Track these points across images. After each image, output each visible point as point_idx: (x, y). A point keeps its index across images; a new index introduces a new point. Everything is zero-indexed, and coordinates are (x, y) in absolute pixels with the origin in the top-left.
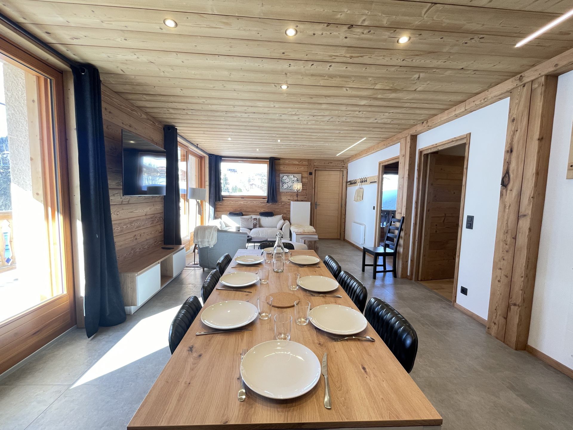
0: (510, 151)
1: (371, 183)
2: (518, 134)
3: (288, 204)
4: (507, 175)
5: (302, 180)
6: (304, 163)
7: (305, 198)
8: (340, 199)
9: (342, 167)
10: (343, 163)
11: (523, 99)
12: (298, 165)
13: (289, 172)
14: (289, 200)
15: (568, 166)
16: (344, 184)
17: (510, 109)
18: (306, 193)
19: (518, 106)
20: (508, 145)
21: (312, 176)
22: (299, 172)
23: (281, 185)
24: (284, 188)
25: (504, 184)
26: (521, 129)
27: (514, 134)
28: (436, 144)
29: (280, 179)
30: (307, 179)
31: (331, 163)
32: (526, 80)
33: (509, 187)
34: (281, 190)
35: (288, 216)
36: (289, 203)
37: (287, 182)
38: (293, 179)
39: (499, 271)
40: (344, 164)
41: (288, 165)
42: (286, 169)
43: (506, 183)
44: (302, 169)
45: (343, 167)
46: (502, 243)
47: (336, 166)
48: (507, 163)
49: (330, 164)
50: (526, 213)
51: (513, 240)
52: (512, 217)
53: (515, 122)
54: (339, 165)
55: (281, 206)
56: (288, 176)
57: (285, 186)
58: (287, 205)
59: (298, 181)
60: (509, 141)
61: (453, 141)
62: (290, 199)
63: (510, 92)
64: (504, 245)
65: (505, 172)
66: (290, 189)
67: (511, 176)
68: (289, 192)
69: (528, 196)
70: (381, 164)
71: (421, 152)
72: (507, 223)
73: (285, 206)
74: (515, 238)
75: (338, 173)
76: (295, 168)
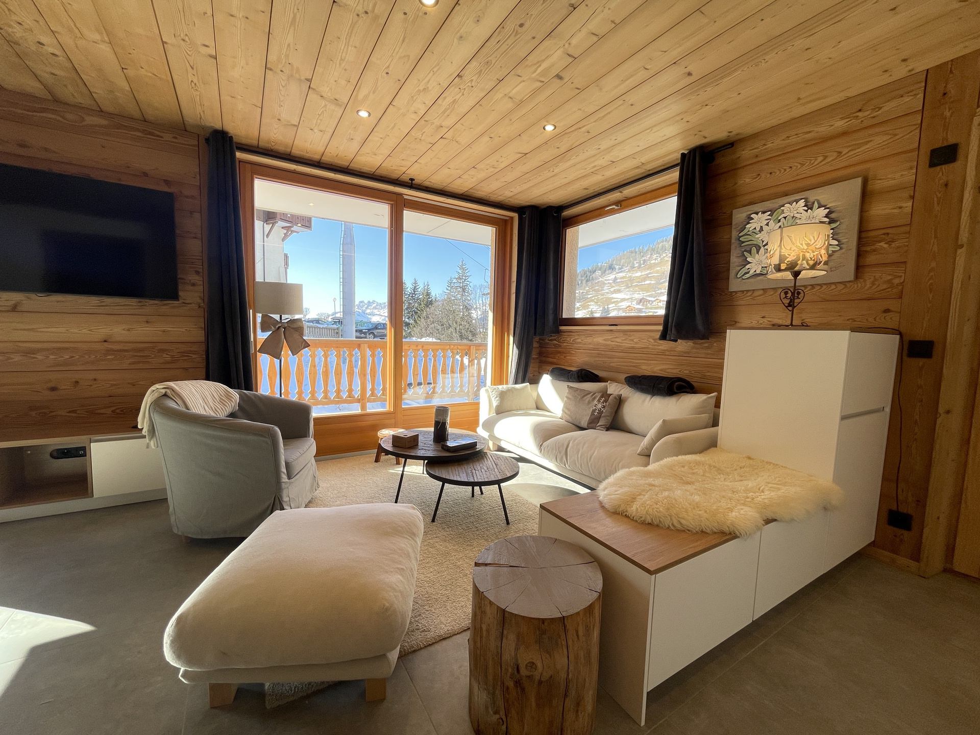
5: (862, 211)
12: (844, 134)
13: (784, 188)
22: (847, 170)
23: (734, 259)
29: (734, 234)
34: (733, 284)
37: (771, 242)
38: (803, 216)
41: (785, 154)
42: (770, 181)
44: (874, 144)
56: (772, 212)
57: (755, 263)
76: (820, 159)
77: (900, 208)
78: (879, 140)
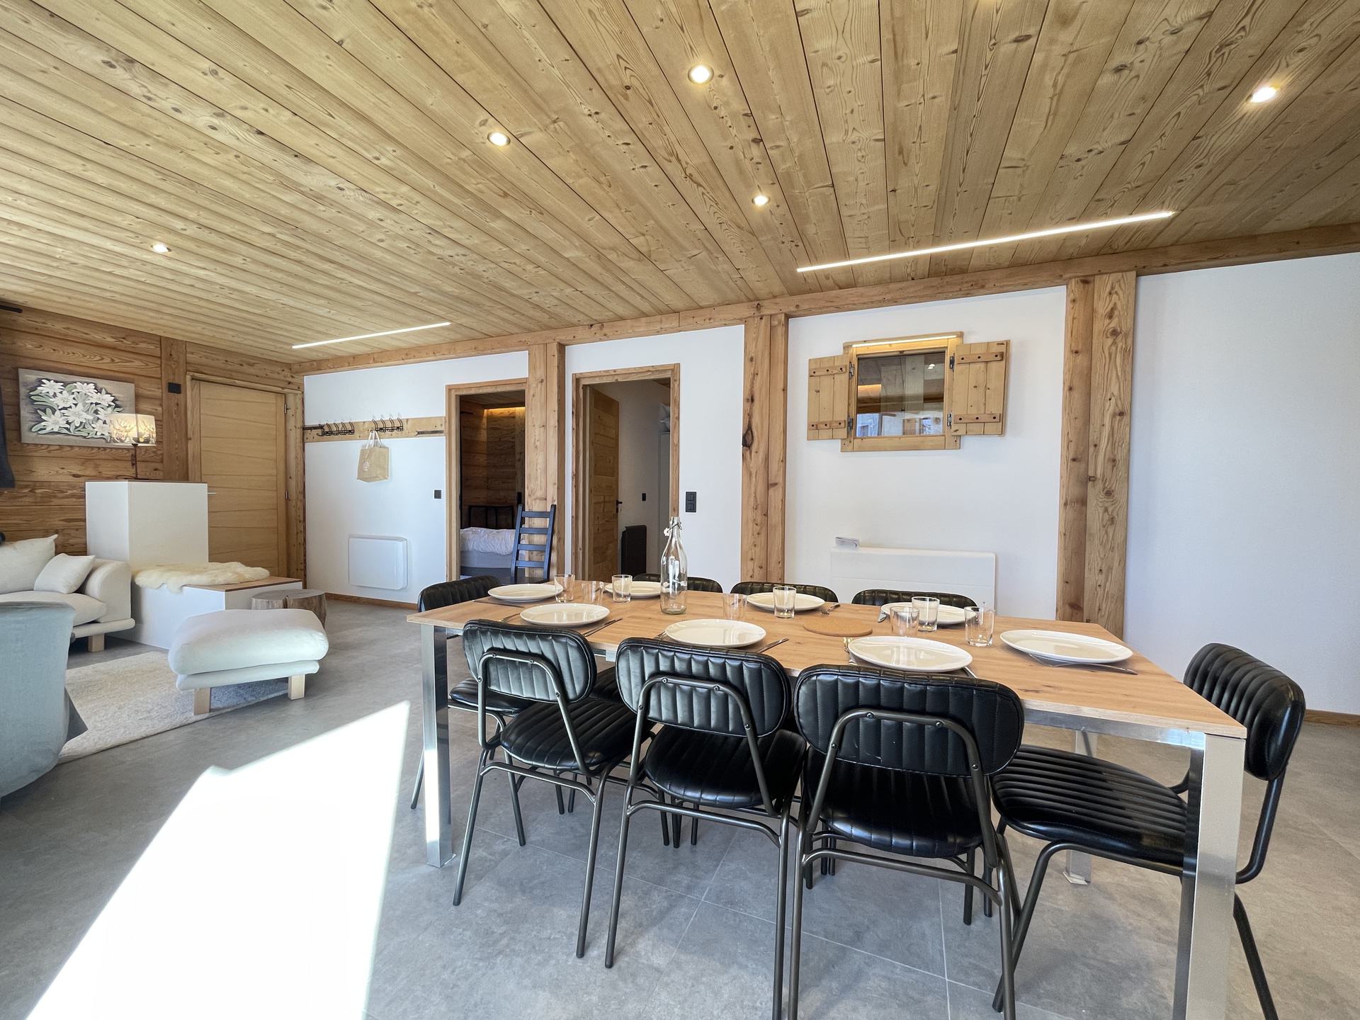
0: (751, 399)
1: (419, 433)
2: (758, 378)
3: (70, 492)
4: (750, 432)
5: (136, 406)
6: (143, 345)
7: (156, 469)
8: (282, 476)
9: (284, 385)
10: (287, 373)
11: (761, 336)
12: (114, 348)
13: (71, 368)
14: (75, 476)
15: (809, 425)
16: (295, 435)
17: (746, 344)
18: (159, 452)
19: (756, 343)
20: (748, 392)
21: (181, 396)
22: (122, 375)
23: (26, 413)
24: (48, 429)
25: (747, 443)
26: (763, 372)
27: (754, 379)
28: (615, 371)
29: (23, 391)
30: (161, 405)
31: (252, 365)
32: (765, 312)
33: (754, 447)
34: (28, 437)
35: (72, 541)
36: (74, 488)
37: (65, 408)
38: (95, 397)
39: (750, 563)
40: (292, 377)
41: (65, 340)
42: (54, 356)
43: (749, 441)
44: (136, 365)
45: (289, 383)
46: (751, 525)
47: (267, 377)
48: (749, 417)
49: (246, 368)
50: (777, 482)
51: (765, 518)
52: (761, 487)
53: (754, 363)
54: (276, 376)
55: (36, 503)
56: (65, 384)
57: (53, 422)
58: (63, 498)
59: (117, 406)
60: (749, 387)
61: (649, 371)
62: (80, 473)
63: (744, 320)
64: (755, 525)
65: (747, 428)
66: (78, 433)
67: (755, 434)
68: (71, 447)
69: (777, 459)
70: (453, 391)
71: (577, 380)
72: (755, 496)
73: (55, 501)
74: (766, 515)
75: (271, 398)
76: (98, 358)
77: (156, 410)
78: (137, 363)
